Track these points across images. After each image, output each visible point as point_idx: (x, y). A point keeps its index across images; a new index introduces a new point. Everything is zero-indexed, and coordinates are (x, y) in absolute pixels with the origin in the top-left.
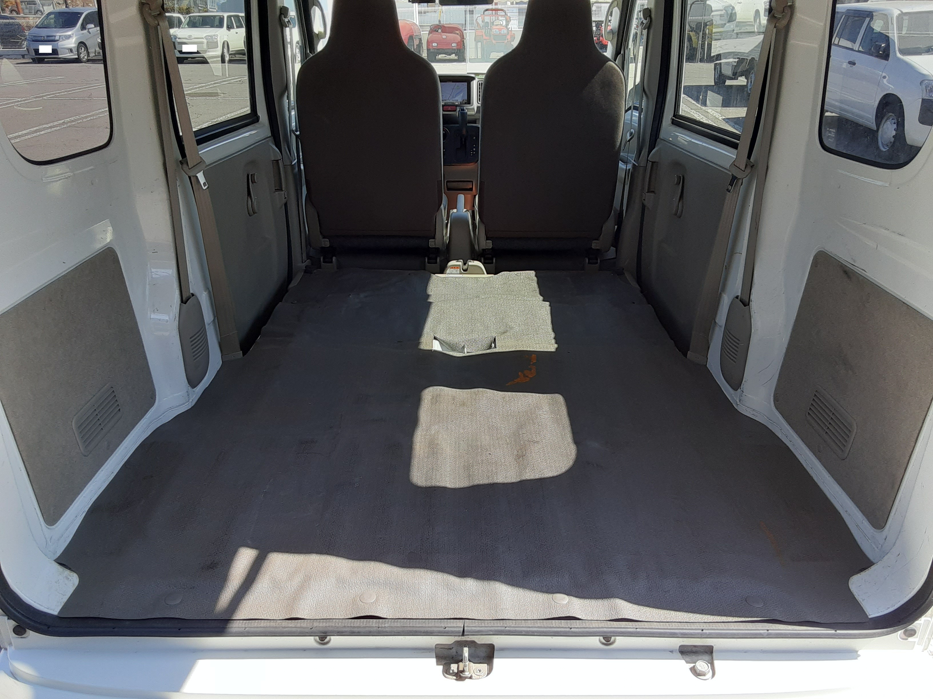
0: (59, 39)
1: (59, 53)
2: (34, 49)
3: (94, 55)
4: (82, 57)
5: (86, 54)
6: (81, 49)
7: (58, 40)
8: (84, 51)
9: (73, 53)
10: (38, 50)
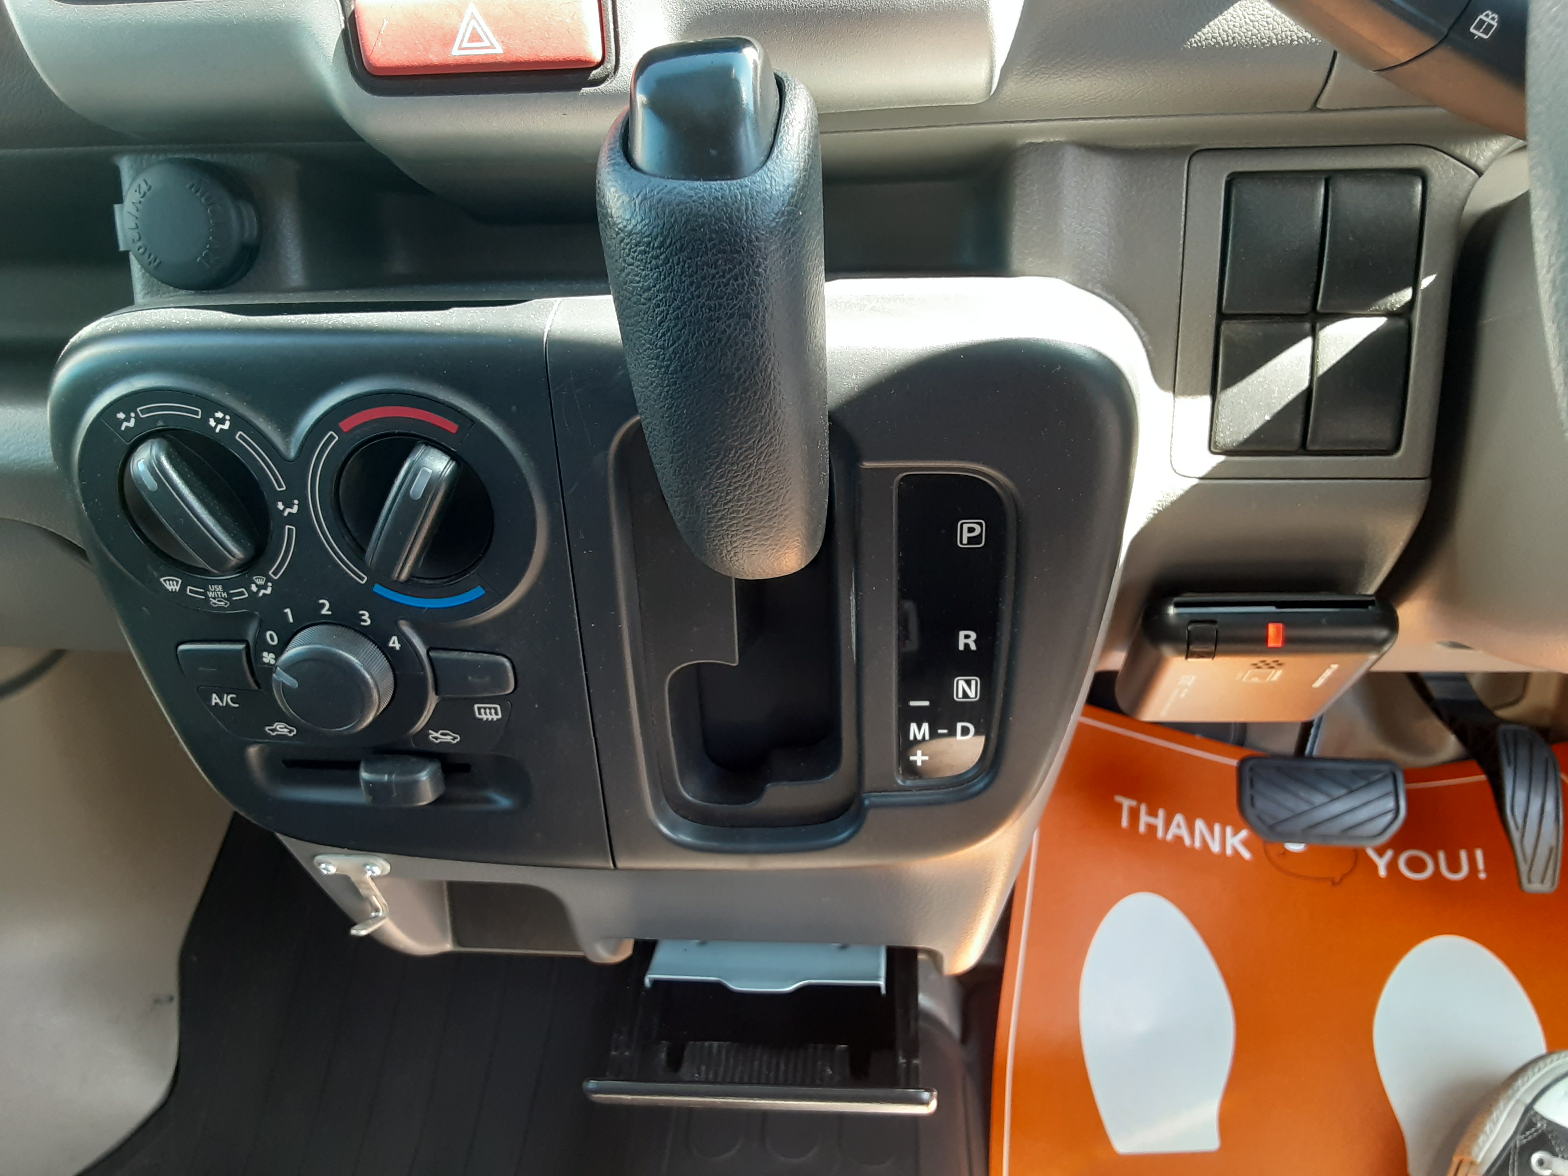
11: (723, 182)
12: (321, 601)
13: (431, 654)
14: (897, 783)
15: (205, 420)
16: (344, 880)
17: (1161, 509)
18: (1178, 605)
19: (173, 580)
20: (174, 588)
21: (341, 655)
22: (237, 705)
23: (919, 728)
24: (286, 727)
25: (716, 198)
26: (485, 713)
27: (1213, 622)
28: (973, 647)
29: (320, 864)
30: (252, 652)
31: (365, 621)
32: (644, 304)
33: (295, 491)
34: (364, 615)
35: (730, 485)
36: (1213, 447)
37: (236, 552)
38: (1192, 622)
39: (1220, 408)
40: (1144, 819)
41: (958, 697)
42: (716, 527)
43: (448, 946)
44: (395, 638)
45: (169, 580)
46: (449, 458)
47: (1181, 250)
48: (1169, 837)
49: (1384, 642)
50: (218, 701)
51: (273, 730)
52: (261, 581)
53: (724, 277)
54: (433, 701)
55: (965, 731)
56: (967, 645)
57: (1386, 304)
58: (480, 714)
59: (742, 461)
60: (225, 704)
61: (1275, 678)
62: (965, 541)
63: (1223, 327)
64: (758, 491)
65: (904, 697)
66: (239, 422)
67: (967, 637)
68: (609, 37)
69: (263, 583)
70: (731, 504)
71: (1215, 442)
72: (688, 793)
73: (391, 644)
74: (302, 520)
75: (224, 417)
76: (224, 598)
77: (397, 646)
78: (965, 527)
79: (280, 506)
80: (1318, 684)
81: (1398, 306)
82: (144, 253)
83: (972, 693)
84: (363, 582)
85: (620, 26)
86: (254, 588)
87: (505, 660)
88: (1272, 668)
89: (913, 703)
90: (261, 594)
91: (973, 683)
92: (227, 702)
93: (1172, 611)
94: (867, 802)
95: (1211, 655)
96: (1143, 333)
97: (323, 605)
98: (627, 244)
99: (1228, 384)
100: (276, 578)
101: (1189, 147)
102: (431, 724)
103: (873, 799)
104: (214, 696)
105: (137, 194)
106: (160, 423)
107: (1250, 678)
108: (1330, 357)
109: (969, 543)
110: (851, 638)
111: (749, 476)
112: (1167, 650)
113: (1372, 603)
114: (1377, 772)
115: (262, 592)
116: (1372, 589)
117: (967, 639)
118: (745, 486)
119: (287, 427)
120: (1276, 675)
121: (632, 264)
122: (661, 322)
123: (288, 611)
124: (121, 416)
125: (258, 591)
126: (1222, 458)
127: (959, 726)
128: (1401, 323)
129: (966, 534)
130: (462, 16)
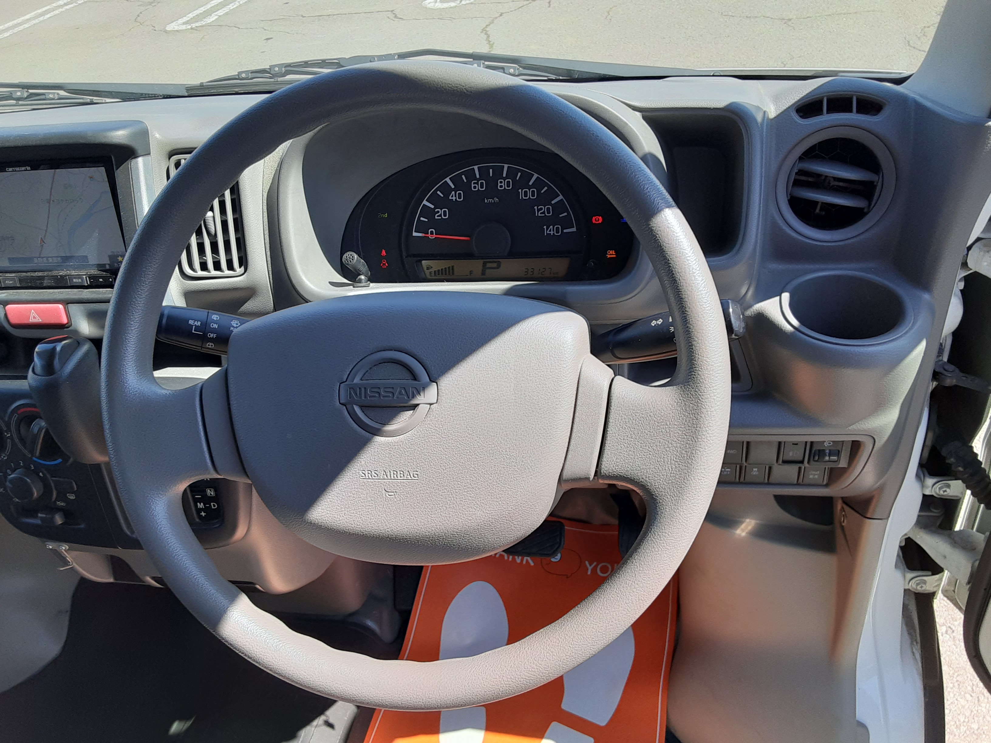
12: (20, 462)
13: (52, 478)
21: (25, 478)
23: (200, 504)
26: (70, 497)
29: (46, 545)
31: (33, 468)
33: (9, 430)
41: (209, 494)
43: (111, 580)
46: (45, 422)
51: (15, 500)
54: (55, 493)
55: (214, 506)
65: (193, 495)
68: (68, 318)
69: (4, 455)
73: (40, 475)
74: (11, 438)
77: (42, 475)
79: (5, 434)
83: (212, 494)
84: (30, 457)
86: (2, 457)
87: (74, 480)
89: (196, 497)
90: (5, 459)
91: (212, 490)
100: (7, 454)
102: (56, 499)
119: (5, 413)
123: (12, 464)
127: (212, 504)
130: (31, 313)
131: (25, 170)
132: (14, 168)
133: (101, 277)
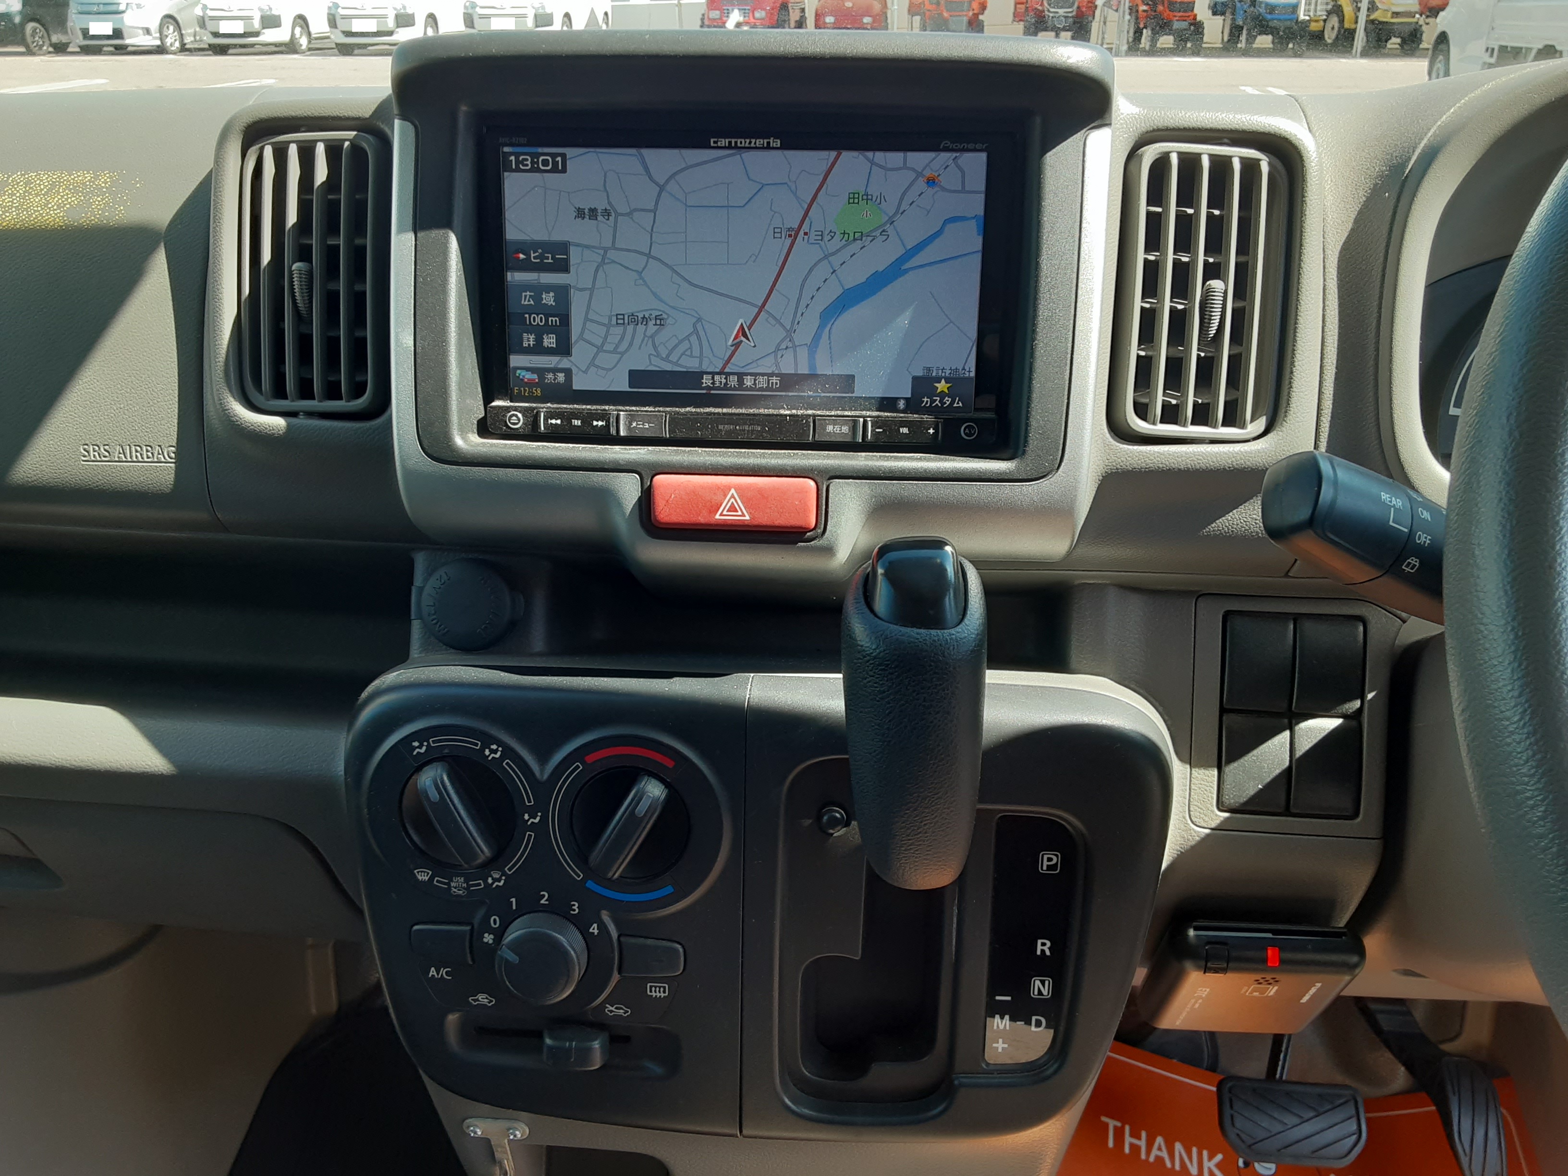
0: (127, 9)
1: (125, 34)
2: (80, 29)
3: (192, 39)
4: (168, 44)
5: (177, 37)
6: (168, 27)
7: (123, 12)
8: (174, 32)
9: (151, 35)
10: (88, 29)
11: (938, 631)
12: (542, 893)
13: (622, 939)
14: (983, 1068)
15: (482, 750)
16: (486, 1143)
17: (1183, 851)
18: (1196, 929)
19: (424, 872)
20: (424, 878)
21: (556, 937)
22: (450, 978)
23: (1002, 1020)
24: (487, 998)
25: (934, 641)
26: (655, 992)
27: (1225, 944)
28: (1048, 953)
29: (468, 1127)
30: (475, 934)
31: (574, 910)
32: (878, 701)
33: (541, 805)
34: (574, 905)
35: (921, 822)
36: (1220, 806)
37: (484, 850)
38: (1208, 943)
39: (1225, 777)
40: (1128, 1140)
41: (1034, 993)
42: (906, 850)
44: (595, 925)
45: (422, 872)
46: (663, 787)
47: (1192, 661)
48: (1152, 1159)
49: (1355, 966)
50: (435, 973)
51: (475, 1000)
52: (496, 875)
53: (935, 688)
54: (616, 977)
55: (1039, 1023)
56: (1043, 951)
57: (1342, 709)
58: (651, 991)
59: (933, 806)
60: (440, 976)
61: (1272, 993)
62: (1045, 868)
63: (1224, 718)
64: (941, 827)
65: (991, 994)
66: (509, 752)
67: (1043, 944)
68: (822, 514)
69: (498, 876)
70: (920, 835)
71: (1223, 802)
72: (806, 1069)
73: (591, 930)
74: (541, 829)
75: (497, 749)
76: (464, 888)
77: (596, 932)
78: (1046, 857)
79: (526, 817)
80: (1305, 1000)
81: (1351, 711)
82: (436, 624)
83: (1045, 992)
84: (579, 879)
85: (830, 507)
86: (490, 881)
87: (679, 946)
88: (1270, 984)
89: (998, 998)
90: (494, 886)
91: (1047, 983)
92: (442, 975)
93: (1191, 933)
94: (956, 1082)
95: (1224, 970)
96: (1166, 718)
97: (544, 896)
98: (871, 664)
99: (1232, 759)
100: (510, 873)
101: (1197, 591)
102: (610, 1000)
103: (962, 1080)
104: (433, 969)
105: (439, 581)
106: (446, 751)
107: (1251, 993)
108: (1304, 745)
109: (1047, 870)
110: (952, 940)
111: (936, 817)
112: (1188, 965)
113: (1344, 934)
114: (1340, 1096)
115: (497, 883)
116: (1342, 923)
117: (1043, 946)
118: (931, 823)
119: (543, 760)
120: (1273, 991)
121: (873, 676)
122: (890, 713)
123: (513, 900)
124: (416, 744)
125: (493, 883)
126: (1226, 815)
127: (1034, 1018)
128: (1354, 723)
129: (1046, 863)
130: (725, 496)
131: (763, 148)
132: (733, 141)
133: (904, 424)
